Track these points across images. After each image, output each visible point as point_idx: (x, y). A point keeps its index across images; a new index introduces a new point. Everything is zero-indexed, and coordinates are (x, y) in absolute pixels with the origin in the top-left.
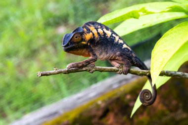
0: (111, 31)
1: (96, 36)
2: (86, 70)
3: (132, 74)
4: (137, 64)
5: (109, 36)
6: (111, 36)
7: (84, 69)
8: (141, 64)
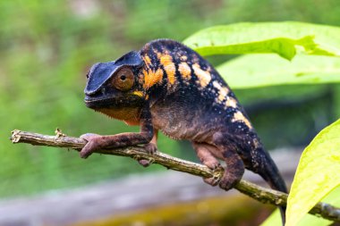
0: (211, 73)
1: (172, 79)
2: (132, 156)
3: (241, 191)
4: (259, 167)
5: (204, 85)
6: (208, 86)
7: (128, 152)
8: (270, 170)
